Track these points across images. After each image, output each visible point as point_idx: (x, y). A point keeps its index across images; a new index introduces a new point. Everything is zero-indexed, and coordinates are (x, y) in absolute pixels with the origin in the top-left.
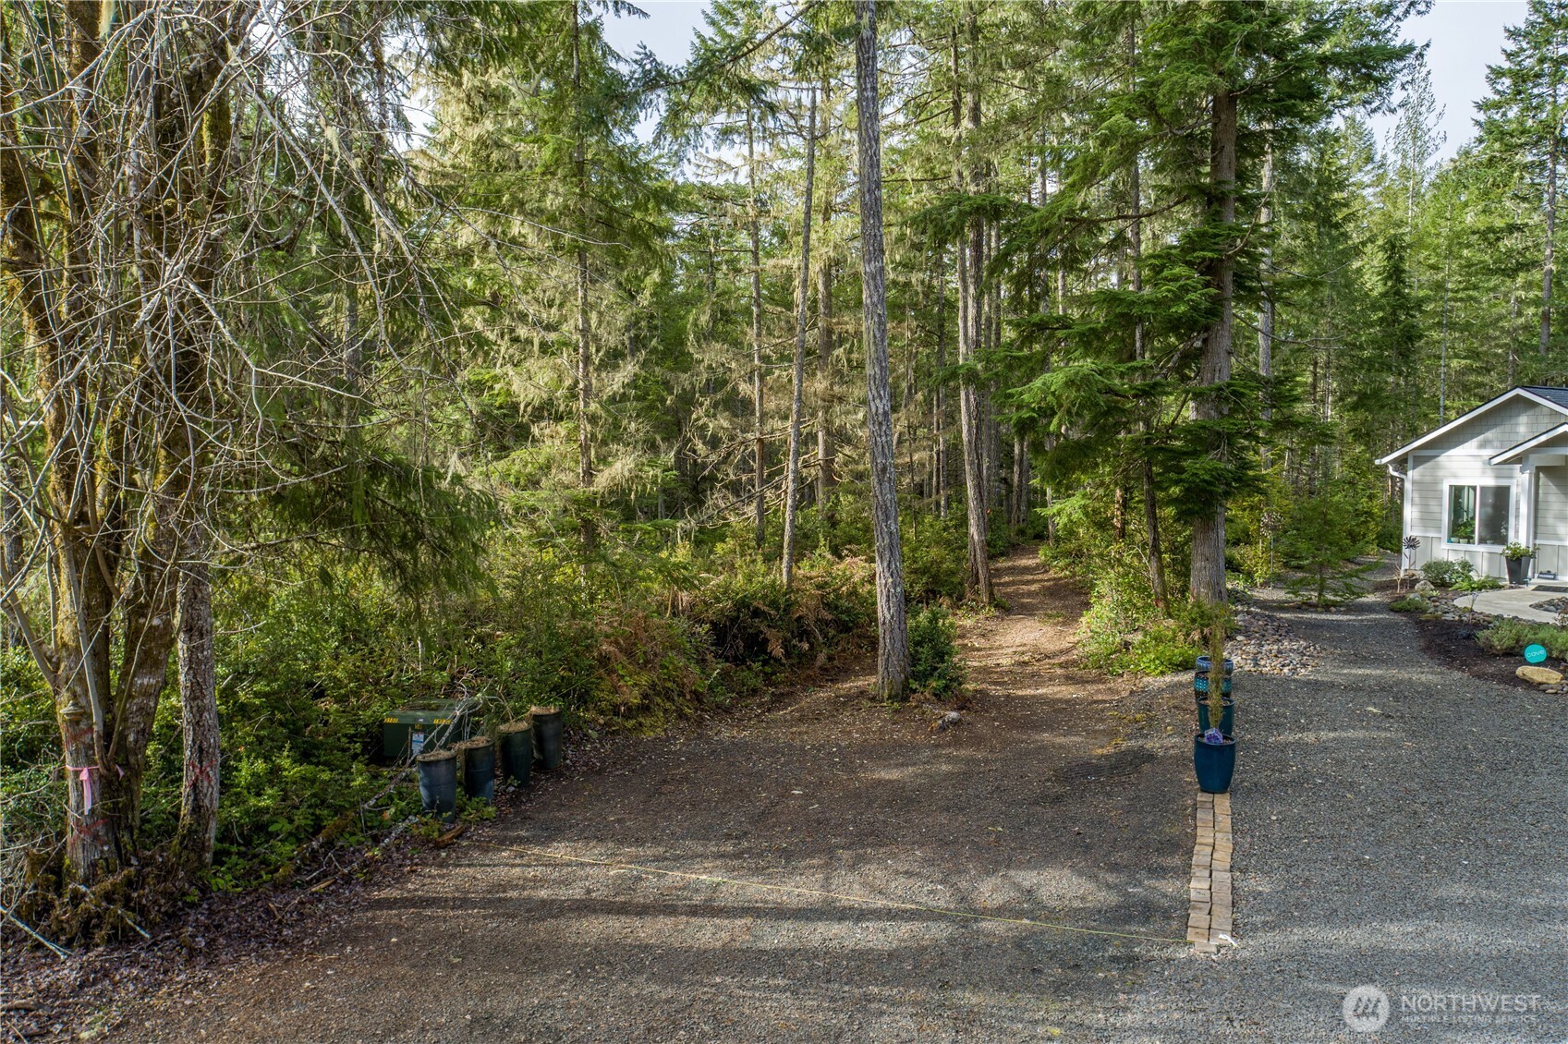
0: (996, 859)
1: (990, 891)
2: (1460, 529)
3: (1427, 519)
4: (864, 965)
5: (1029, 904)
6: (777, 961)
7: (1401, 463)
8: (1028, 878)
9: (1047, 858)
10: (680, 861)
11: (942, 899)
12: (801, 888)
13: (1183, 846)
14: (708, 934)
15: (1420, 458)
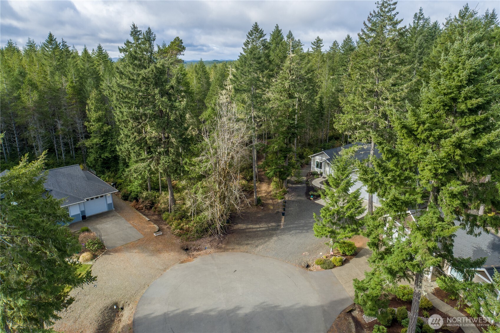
0: (269, 223)
1: (270, 225)
2: (317, 166)
3: (314, 164)
4: (264, 231)
5: (272, 226)
6: (259, 231)
7: (311, 157)
8: (272, 224)
9: (272, 222)
10: (249, 225)
11: (267, 226)
12: (258, 226)
13: (281, 221)
14: (254, 230)
15: (313, 157)
